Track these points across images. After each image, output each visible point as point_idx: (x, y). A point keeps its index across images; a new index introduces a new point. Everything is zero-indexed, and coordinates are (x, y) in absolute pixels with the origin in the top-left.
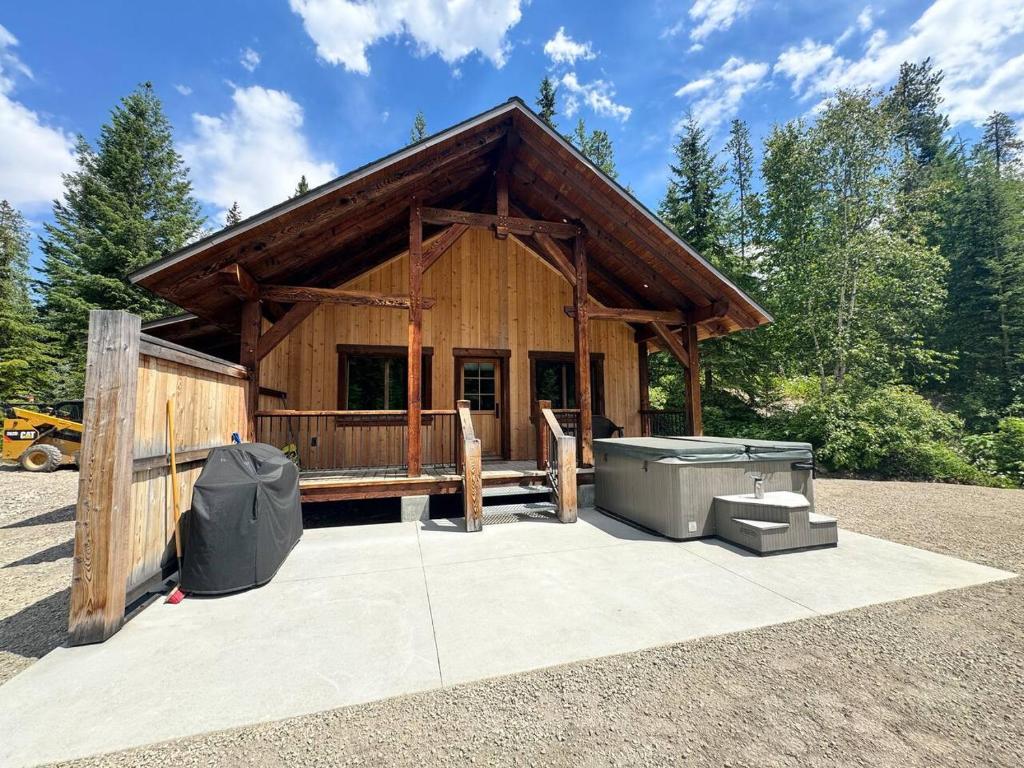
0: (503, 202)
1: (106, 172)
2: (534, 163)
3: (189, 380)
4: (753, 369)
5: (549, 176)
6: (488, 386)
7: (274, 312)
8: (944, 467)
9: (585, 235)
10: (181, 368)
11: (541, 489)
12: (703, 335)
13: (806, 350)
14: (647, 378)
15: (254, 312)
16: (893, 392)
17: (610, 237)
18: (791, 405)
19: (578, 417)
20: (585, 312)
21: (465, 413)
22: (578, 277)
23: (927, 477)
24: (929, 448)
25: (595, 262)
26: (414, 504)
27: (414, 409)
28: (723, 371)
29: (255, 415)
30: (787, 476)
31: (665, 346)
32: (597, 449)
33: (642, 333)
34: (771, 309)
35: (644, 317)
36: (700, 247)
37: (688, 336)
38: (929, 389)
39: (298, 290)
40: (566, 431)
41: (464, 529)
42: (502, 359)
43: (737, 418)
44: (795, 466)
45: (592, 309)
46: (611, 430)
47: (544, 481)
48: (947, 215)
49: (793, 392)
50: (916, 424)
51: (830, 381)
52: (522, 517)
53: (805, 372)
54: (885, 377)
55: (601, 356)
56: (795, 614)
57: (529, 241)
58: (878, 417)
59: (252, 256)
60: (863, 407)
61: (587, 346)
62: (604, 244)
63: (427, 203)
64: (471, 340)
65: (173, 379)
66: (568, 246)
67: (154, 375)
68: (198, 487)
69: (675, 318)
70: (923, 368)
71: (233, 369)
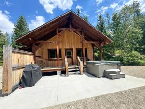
0: (70, 26)
1: (18, 27)
2: (75, 20)
3: (23, 55)
4: (111, 50)
5: (77, 22)
6: (70, 54)
7: (37, 44)
8: (142, 64)
9: (83, 31)
10: (21, 53)
11: (78, 69)
12: (102, 45)
13: (119, 47)
14: (94, 52)
15: (34, 45)
16: (133, 52)
17: (87, 31)
18: (117, 55)
19: (83, 58)
20: (84, 42)
21: (66, 58)
22: (83, 37)
23: (140, 65)
24: (140, 61)
25: (85, 34)
26: (59, 72)
27: (58, 58)
28: (106, 50)
29: (35, 60)
30: (116, 66)
31: (96, 47)
32: (86, 63)
33: (93, 45)
34: (113, 40)
35: (93, 42)
36: (102, 32)
37: (100, 45)
38: (140, 52)
39: (40, 41)
40: (81, 60)
41: (66, 76)
42: (72, 50)
43: (108, 57)
44: (118, 65)
45: (85, 41)
46: (89, 60)
47: (78, 68)
48: (142, 24)
49: (117, 53)
50: (137, 57)
51: (123, 51)
52: (75, 74)
53: (119, 50)
54: (132, 50)
55: (87, 49)
56: (118, 90)
57: (75, 32)
58: (131, 56)
59: (33, 36)
60: (129, 55)
61: (84, 47)
62: (86, 32)
63: (59, 27)
64: (67, 47)
65: (19, 55)
66: (81, 32)
67: (16, 55)
68: (23, 71)
69: (98, 42)
70: (138, 48)
71: (31, 53)
